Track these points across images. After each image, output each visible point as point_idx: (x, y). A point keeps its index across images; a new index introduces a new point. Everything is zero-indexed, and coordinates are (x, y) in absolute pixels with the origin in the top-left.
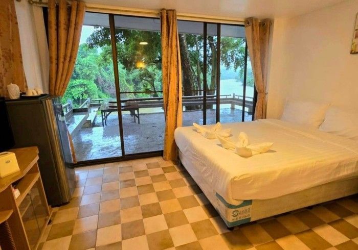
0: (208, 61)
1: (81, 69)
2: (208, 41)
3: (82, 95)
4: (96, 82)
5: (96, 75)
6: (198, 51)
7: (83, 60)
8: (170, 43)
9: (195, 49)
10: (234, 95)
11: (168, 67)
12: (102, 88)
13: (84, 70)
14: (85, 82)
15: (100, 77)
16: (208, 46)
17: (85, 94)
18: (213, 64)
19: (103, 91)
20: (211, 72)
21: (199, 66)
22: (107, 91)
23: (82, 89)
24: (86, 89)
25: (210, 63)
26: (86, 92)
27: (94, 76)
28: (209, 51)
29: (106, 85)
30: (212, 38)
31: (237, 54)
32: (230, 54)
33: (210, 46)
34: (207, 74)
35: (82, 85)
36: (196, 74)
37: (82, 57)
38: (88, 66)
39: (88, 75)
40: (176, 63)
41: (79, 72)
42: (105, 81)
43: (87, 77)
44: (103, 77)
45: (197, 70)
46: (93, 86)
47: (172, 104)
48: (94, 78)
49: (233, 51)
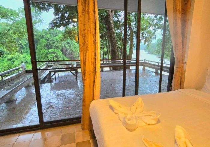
0: (128, 39)
1: (53, 43)
2: (127, 26)
3: (54, 58)
4: (62, 51)
5: (62, 47)
6: (122, 32)
7: (54, 38)
8: (87, 8)
9: (119, 31)
10: (145, 60)
11: (85, 34)
12: (65, 54)
13: (55, 44)
14: (55, 51)
15: (64, 48)
16: (128, 29)
17: (55, 58)
18: (131, 40)
19: (66, 56)
20: (129, 46)
21: (122, 41)
22: (68, 56)
23: (53, 55)
24: (56, 55)
25: (129, 39)
26: (56, 56)
27: (61, 47)
28: (128, 32)
29: (67, 52)
30: (131, 24)
31: (146, 34)
32: (142, 34)
33: (129, 29)
34: (127, 47)
35: (53, 52)
36: (120, 46)
37: (54, 36)
38: (58, 41)
39: (57, 47)
40: (93, 30)
41: (52, 45)
42: (67, 50)
43: (57, 48)
44: (66, 47)
45: (121, 44)
46: (60, 53)
47: (90, 74)
48: (61, 48)
49: (143, 32)
